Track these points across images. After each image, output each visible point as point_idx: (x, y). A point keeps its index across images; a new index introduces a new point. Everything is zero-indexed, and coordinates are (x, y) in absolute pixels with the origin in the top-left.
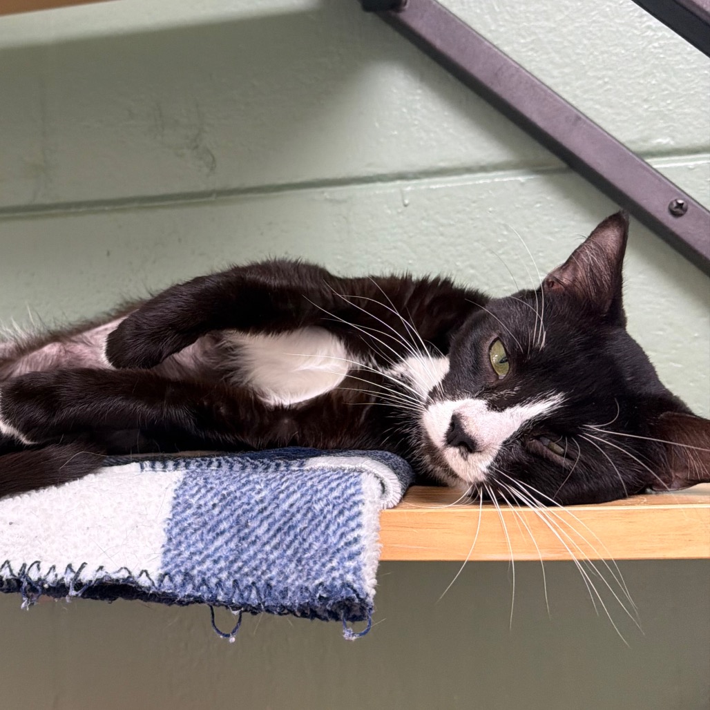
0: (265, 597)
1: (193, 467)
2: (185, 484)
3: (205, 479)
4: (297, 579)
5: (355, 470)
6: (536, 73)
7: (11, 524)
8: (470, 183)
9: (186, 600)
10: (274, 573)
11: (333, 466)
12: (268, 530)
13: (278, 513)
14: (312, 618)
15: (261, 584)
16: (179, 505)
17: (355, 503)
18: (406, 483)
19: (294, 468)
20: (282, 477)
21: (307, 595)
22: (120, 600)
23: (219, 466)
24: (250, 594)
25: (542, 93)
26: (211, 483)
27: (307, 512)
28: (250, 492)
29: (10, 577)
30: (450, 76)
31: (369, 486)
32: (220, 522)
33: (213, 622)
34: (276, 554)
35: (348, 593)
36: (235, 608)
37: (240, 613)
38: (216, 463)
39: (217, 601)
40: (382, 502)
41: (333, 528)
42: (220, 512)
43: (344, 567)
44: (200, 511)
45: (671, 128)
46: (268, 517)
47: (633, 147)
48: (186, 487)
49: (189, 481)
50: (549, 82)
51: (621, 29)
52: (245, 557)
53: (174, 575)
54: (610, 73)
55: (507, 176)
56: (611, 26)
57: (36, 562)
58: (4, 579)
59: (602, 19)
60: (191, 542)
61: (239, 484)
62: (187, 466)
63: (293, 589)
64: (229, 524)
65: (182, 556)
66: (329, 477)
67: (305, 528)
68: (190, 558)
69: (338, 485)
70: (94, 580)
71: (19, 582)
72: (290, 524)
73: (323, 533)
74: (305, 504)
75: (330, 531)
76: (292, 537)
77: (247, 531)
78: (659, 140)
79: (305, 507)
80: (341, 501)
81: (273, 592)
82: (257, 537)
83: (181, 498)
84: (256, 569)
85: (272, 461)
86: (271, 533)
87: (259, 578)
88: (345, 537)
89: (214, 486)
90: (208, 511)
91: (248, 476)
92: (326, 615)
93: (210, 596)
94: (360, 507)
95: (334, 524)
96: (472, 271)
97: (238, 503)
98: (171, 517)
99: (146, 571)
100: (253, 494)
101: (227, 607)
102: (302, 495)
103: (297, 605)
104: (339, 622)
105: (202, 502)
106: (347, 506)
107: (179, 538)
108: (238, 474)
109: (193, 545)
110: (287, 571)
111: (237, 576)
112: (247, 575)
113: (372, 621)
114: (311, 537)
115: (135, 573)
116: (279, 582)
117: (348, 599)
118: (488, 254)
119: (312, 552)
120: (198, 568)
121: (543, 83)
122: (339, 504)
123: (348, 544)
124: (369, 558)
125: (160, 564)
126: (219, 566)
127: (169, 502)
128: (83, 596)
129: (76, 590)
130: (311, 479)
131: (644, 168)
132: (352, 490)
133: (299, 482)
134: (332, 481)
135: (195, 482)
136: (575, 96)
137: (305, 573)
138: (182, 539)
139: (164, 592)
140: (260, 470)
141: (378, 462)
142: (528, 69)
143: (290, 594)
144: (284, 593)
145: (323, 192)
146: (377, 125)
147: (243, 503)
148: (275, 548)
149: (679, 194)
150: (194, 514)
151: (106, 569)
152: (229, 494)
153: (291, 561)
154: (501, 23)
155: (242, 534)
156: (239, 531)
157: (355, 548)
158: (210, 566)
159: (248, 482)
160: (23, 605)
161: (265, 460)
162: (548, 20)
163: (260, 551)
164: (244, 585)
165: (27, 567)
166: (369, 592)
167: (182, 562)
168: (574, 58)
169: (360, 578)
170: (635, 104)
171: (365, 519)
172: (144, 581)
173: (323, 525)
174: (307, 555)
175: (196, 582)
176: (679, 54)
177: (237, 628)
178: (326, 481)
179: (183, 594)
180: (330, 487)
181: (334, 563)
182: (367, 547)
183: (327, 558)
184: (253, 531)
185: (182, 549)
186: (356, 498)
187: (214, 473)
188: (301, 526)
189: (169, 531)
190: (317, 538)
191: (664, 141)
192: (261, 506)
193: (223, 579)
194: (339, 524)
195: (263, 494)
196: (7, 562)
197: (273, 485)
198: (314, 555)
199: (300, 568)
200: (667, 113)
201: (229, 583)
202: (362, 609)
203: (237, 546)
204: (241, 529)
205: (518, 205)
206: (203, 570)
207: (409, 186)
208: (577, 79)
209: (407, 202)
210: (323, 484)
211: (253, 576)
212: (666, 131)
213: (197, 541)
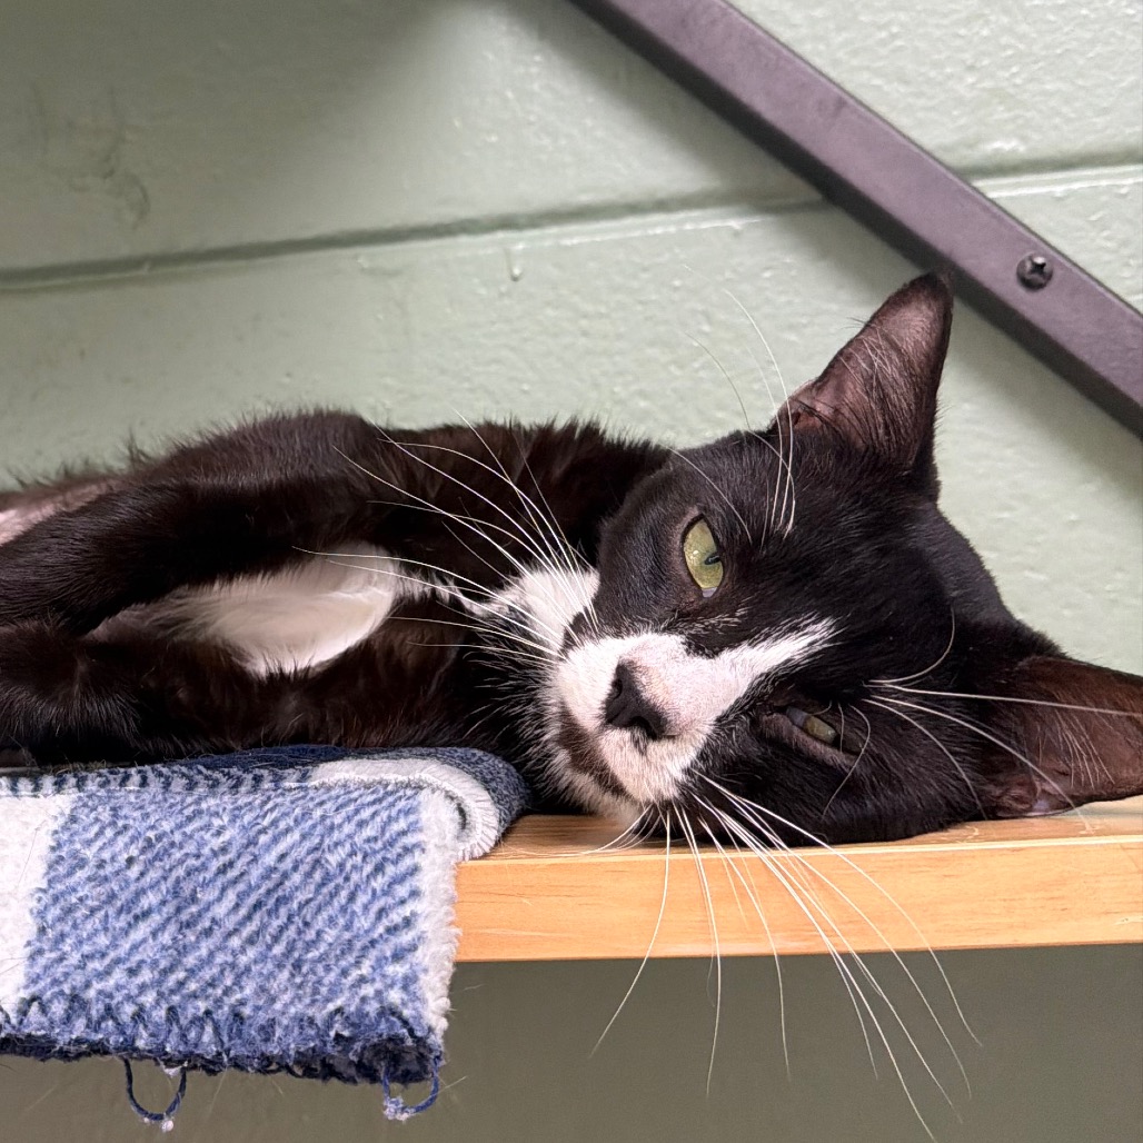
0: (230, 1039)
1: (91, 786)
2: (73, 819)
3: (114, 809)
4: (292, 1002)
5: (408, 785)
6: (760, 19)
8: (637, 233)
9: (72, 1048)
10: (248, 991)
11: (365, 778)
12: (237, 906)
13: (256, 873)
14: (325, 1078)
15: (222, 1014)
16: (62, 861)
17: (407, 850)
18: (510, 809)
19: (290, 783)
20: (264, 803)
21: (312, 1032)
23: (144, 783)
24: (200, 1036)
25: (772, 56)
26: (126, 817)
27: (313, 868)
28: (203, 833)
30: (595, 27)
31: (435, 816)
32: (140, 893)
33: (130, 1091)
34: (252, 953)
35: (393, 1025)
36: (169, 1062)
37: (184, 1071)
38: (136, 779)
39: (136, 1049)
40: (461, 846)
41: (362, 899)
42: (142, 874)
43: (384, 976)
44: (102, 873)
45: (1020, 122)
46: (235, 881)
47: (949, 159)
48: (75, 826)
49: (82, 815)
50: (785, 35)
52: (190, 961)
53: (50, 1001)
54: (903, 16)
55: (705, 219)
60: (85, 935)
61: (180, 818)
62: (80, 786)
63: (285, 1022)
64: (160, 897)
65: (65, 963)
66: (356, 800)
67: (308, 901)
68: (82, 966)
69: (374, 814)
72: (280, 893)
73: (343, 909)
74: (308, 853)
75: (357, 907)
76: (283, 919)
77: (194, 909)
78: (997, 145)
79: (309, 859)
80: (379, 844)
81: (245, 1028)
82: (214, 921)
83: (65, 849)
84: (212, 984)
85: (246, 771)
86: (243, 912)
87: (218, 1002)
88: (387, 916)
89: (131, 822)
90: (117, 873)
91: (198, 801)
92: (352, 1071)
93: (121, 1039)
94: (417, 857)
95: (365, 892)
96: (643, 404)
97: (177, 855)
98: (44, 886)
100: (207, 836)
101: (155, 1059)
102: (304, 837)
103: (292, 1053)
104: (377, 1085)
105: (106, 855)
106: (393, 855)
107: (59, 927)
108: (179, 798)
109: (89, 938)
110: (274, 986)
111: (176, 999)
112: (194, 996)
113: (441, 1081)
114: (320, 918)
116: (257, 1008)
117: (390, 1039)
118: (673, 368)
119: (323, 948)
120: (97, 986)
121: (772, 37)
122: (375, 852)
123: (393, 930)
124: (434, 956)
125: (21, 980)
126: (139, 980)
127: (41, 857)
131: (968, 196)
132: (402, 824)
133: (298, 811)
134: (363, 806)
135: (93, 815)
136: (836, 63)
137: (308, 990)
138: (67, 929)
139: (29, 1036)
140: (222, 789)
141: (454, 769)
143: (279, 1032)
144: (267, 1030)
145: (355, 256)
147: (187, 855)
148: (251, 941)
149: (1035, 247)
150: (89, 879)
152: (159, 838)
153: (280, 966)
155: (184, 917)
156: (179, 910)
158: (123, 981)
159: (198, 813)
161: (234, 771)
163: (219, 949)
164: (190, 1016)
166: (434, 1024)
167: (66, 975)
169: (415, 998)
170: (949, 77)
171: (426, 879)
173: (344, 894)
174: (314, 954)
175: (94, 1013)
177: (175, 1102)
178: (352, 807)
179: (66, 1037)
180: (357, 818)
181: (365, 969)
182: (429, 935)
183: (351, 959)
184: (207, 909)
185: (66, 948)
186: (409, 840)
187: (132, 798)
188: (301, 897)
189: (41, 914)
190: (332, 921)
191: (1007, 146)
192: (223, 859)
193: (148, 1005)
194: (374, 891)
195: (226, 837)
197: (248, 818)
198: (326, 954)
199: (298, 980)
200: (1012, 91)
201: (160, 1014)
202: (422, 1058)
203: (174, 939)
204: (183, 907)
205: (728, 274)
206: (108, 990)
207: (520, 242)
208: (839, 29)
209: (517, 272)
210: (343, 813)
211: (207, 997)
212: (1011, 127)
213: (95, 932)
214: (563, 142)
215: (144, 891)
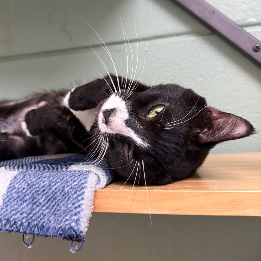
0: (41, 230)
2: (15, 178)
5: (88, 171)
12: (45, 200)
13: (50, 192)
15: (40, 225)
16: (11, 188)
17: (83, 188)
19: (64, 170)
20: (56, 175)
21: (55, 231)
23: (35, 168)
24: (35, 229)
27: (62, 192)
28: (41, 182)
31: (92, 180)
32: (25, 196)
34: (47, 211)
40: (98, 186)
41: (71, 199)
42: (26, 191)
43: (71, 219)
44: (18, 191)
46: (45, 194)
52: (34, 212)
60: (12, 205)
61: (37, 178)
63: (52, 228)
64: (29, 197)
65: (7, 211)
66: (75, 175)
67: (60, 200)
68: (10, 212)
69: (78, 179)
72: (54, 197)
73: (66, 202)
75: (69, 202)
76: (54, 203)
77: (36, 200)
79: (61, 189)
81: (44, 228)
82: (40, 203)
83: (12, 185)
84: (38, 218)
86: (46, 201)
87: (39, 222)
88: (75, 204)
90: (21, 191)
93: (17, 230)
94: (85, 190)
97: (34, 187)
98: (6, 193)
102: (61, 184)
105: (20, 186)
106: (79, 189)
107: (8, 203)
110: (51, 219)
111: (30, 221)
112: (34, 220)
114: (61, 204)
116: (47, 224)
119: (61, 211)
120: (13, 217)
122: (76, 188)
123: (75, 208)
124: (85, 214)
127: (7, 186)
130: (67, 176)
132: (83, 182)
133: (62, 177)
134: (76, 177)
135: (20, 176)
143: (50, 230)
144: (48, 229)
147: (36, 188)
148: (47, 208)
150: (16, 192)
152: (31, 183)
153: (52, 215)
155: (34, 202)
156: (33, 200)
159: (41, 177)
163: (40, 210)
164: (33, 225)
167: (7, 214)
169: (78, 224)
171: (86, 195)
173: (67, 198)
174: (58, 212)
178: (73, 177)
180: (74, 180)
181: (67, 218)
182: (84, 209)
184: (39, 200)
185: (8, 208)
186: (83, 186)
188: (58, 198)
189: (4, 200)
190: (64, 205)
192: (44, 188)
193: (24, 222)
194: (74, 198)
197: (50, 179)
198: (61, 213)
199: (55, 218)
201: (26, 224)
206: (15, 218)
210: (71, 178)
211: (37, 221)
213: (15, 204)
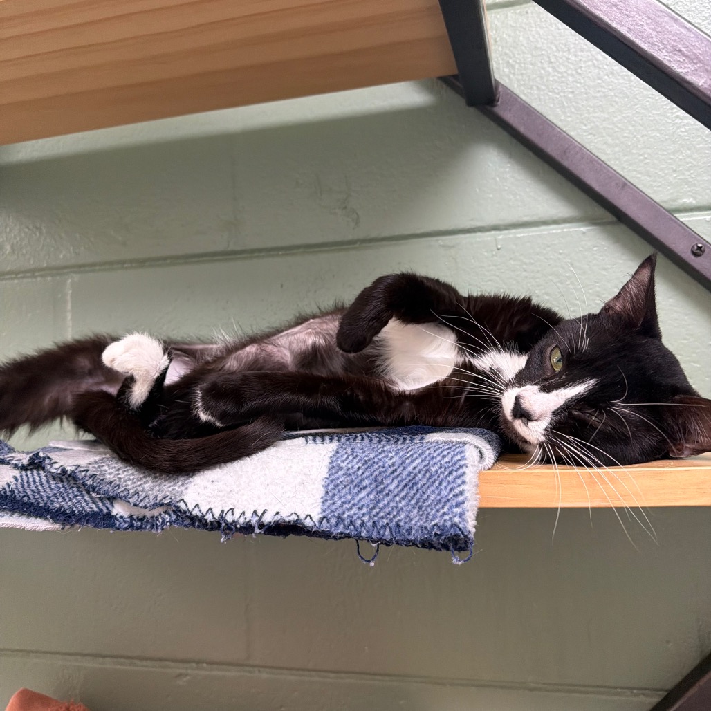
0: (396, 533)
1: (343, 440)
2: (337, 452)
3: (352, 449)
4: (418, 521)
5: (461, 443)
6: (594, 151)
7: (213, 482)
8: (546, 233)
9: (338, 536)
10: (402, 517)
11: (445, 439)
12: (398, 486)
13: (405, 474)
14: (430, 549)
15: (393, 525)
16: (334, 468)
17: (461, 467)
18: (498, 452)
19: (417, 441)
20: (408, 448)
21: (426, 532)
22: (291, 536)
23: (362, 439)
24: (384, 533)
25: (599, 166)
26: (357, 452)
27: (426, 472)
28: (385, 458)
29: (212, 520)
30: (531, 154)
31: (471, 454)
32: (363, 480)
33: (358, 551)
34: (403, 503)
35: (456, 530)
36: (374, 541)
37: (378, 546)
38: (360, 438)
39: (361, 537)
40: (480, 465)
41: (444, 484)
42: (363, 473)
43: (452, 512)
44: (348, 472)
45: (694, 191)
46: (397, 476)
47: (665, 205)
48: (338, 455)
49: (340, 451)
50: (603, 157)
51: (656, 118)
52: (381, 505)
53: (330, 518)
54: (649, 151)
55: (573, 227)
56: (650, 116)
57: (231, 509)
58: (208, 521)
59: (643, 111)
60: (342, 495)
61: (377, 453)
62: (339, 440)
63: (416, 528)
64: (370, 482)
65: (335, 505)
66: (441, 448)
67: (424, 485)
68: (341, 506)
69: (449, 453)
70: (273, 522)
71: (219, 524)
72: (414, 481)
73: (437, 488)
74: (425, 466)
75: (442, 487)
76: (415, 491)
77: (382, 486)
78: (685, 200)
79: (424, 469)
80: (450, 464)
81: (401, 530)
82: (389, 491)
83: (335, 463)
84: (389, 514)
85: (401, 436)
86: (400, 488)
87: (391, 520)
88: (454, 490)
89: (359, 454)
90: (354, 473)
91: (383, 447)
92: (440, 546)
93: (356, 533)
94: (465, 469)
95: (445, 481)
96: (547, 297)
97: (376, 466)
98: (327, 477)
99: (310, 516)
100: (387, 460)
101: (368, 541)
102: (422, 461)
103: (419, 539)
104: (449, 552)
105: (350, 466)
106: (456, 468)
107: (333, 491)
108: (376, 446)
109: (344, 496)
110: (412, 515)
111: (376, 519)
112: (382, 518)
113: (473, 551)
114: (429, 491)
115: (302, 517)
116: (405, 523)
117: (455, 535)
118: (558, 284)
119: (430, 502)
120: (347, 513)
121: (599, 158)
122: (449, 467)
123: (456, 496)
124: (471, 506)
125: (319, 510)
126: (362, 512)
127: (326, 466)
128: (264, 533)
129: (260, 529)
130: (429, 449)
131: (673, 220)
132: (459, 457)
133: (420, 451)
134: (444, 450)
135: (344, 451)
136: (623, 168)
137: (425, 517)
138: (336, 492)
139: (323, 531)
140: (392, 442)
141: (477, 436)
142: (588, 148)
143: (413, 532)
144: (409, 531)
145: (438, 240)
146: (477, 190)
147: (379, 467)
148: (403, 498)
149: (699, 240)
150: (344, 475)
151: (281, 514)
152: (369, 460)
153: (414, 508)
154: (568, 114)
155: (379, 489)
156: (377, 486)
157: (460, 499)
158: (356, 512)
159: (383, 451)
160: (222, 540)
161: (396, 436)
162: (603, 112)
163: (391, 501)
164: (381, 525)
165: (225, 513)
166: (470, 530)
167: (336, 509)
168: (623, 140)
169: (464, 520)
170: (666, 174)
171: (467, 477)
172: (308, 523)
173: (437, 482)
174: (426, 504)
175: (346, 523)
176: (699, 136)
177: (375, 556)
178: (440, 450)
179: (336, 532)
180: (442, 454)
181: (446, 509)
182: (469, 498)
183: (440, 506)
184: (387, 486)
185: (336, 499)
186: (462, 463)
187: (359, 445)
188: (421, 483)
189: (326, 487)
190: (433, 492)
191: (688, 201)
192: (393, 468)
193: (365, 521)
194: (449, 481)
195: (394, 460)
196: (210, 509)
197: (401, 454)
198: (431, 504)
199: (421, 513)
200: (691, 180)
201: (370, 524)
202: (466, 543)
203: (375, 497)
204: (378, 486)
205: (581, 249)
206: (351, 515)
207: (501, 235)
208: (625, 155)
209: (499, 247)
210: (437, 453)
211: (387, 518)
212: (690, 193)
213: (346, 494)
214: (518, 197)
215: (364, 479)
